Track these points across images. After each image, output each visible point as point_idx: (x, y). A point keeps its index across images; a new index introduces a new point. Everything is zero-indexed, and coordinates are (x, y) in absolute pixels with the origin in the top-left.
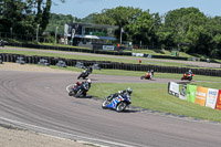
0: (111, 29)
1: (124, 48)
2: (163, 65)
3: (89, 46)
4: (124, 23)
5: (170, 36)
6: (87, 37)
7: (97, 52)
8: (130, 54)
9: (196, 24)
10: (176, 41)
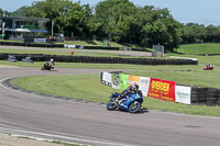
0: (42, 21)
1: (55, 41)
2: (95, 56)
3: (20, 40)
4: (55, 15)
5: (100, 27)
6: (18, 30)
7: (29, 45)
8: (62, 46)
9: (126, 14)
10: (107, 31)
